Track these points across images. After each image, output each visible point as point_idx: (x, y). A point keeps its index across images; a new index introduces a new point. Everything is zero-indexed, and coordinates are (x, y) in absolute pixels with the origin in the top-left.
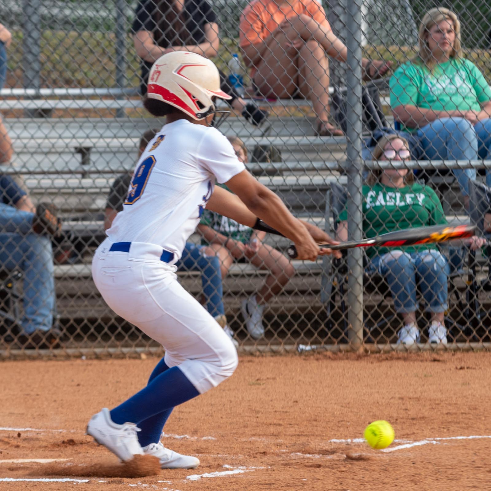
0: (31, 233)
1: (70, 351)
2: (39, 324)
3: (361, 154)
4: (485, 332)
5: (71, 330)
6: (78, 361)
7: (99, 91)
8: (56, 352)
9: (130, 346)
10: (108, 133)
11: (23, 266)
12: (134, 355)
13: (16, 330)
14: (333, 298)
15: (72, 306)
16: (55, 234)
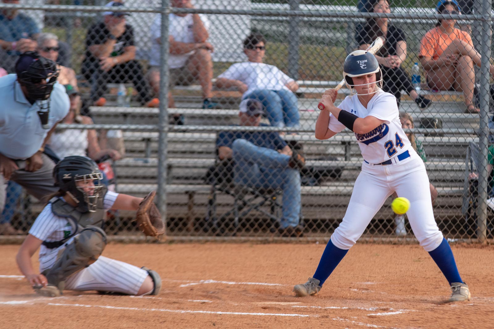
0: (288, 168)
1: (309, 239)
2: (291, 223)
5: (310, 226)
6: (314, 245)
8: (301, 239)
11: (282, 187)
13: (277, 225)
14: (469, 211)
15: (311, 212)
16: (302, 168)
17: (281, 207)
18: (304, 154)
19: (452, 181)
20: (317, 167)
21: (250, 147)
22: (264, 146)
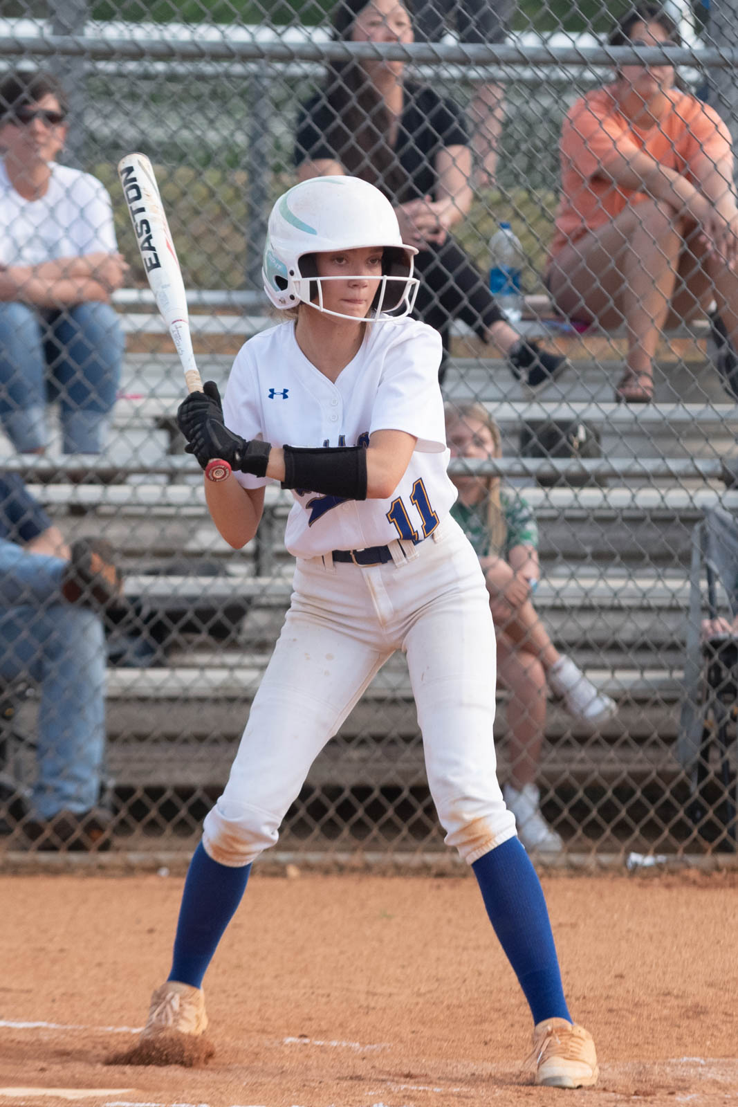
1: (134, 858)
2: (67, 798)
5: (138, 811)
6: (151, 880)
8: (105, 858)
11: (39, 673)
12: (274, 869)
13: (18, 809)
14: (705, 754)
15: (141, 760)
16: (108, 603)
17: (33, 747)
18: (112, 551)
19: (644, 647)
20: (162, 599)
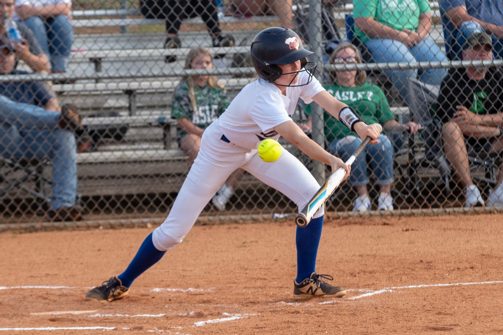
0: (57, 129)
1: (90, 223)
2: (64, 201)
3: (321, 59)
4: (423, 200)
5: (91, 205)
6: (97, 231)
7: (110, 12)
8: (79, 223)
9: (139, 217)
10: (118, 46)
11: (51, 155)
12: (142, 225)
13: (45, 207)
15: (91, 186)
16: (76, 128)
17: (50, 183)
18: (77, 109)
21: (6, 103)
22: (23, 101)
